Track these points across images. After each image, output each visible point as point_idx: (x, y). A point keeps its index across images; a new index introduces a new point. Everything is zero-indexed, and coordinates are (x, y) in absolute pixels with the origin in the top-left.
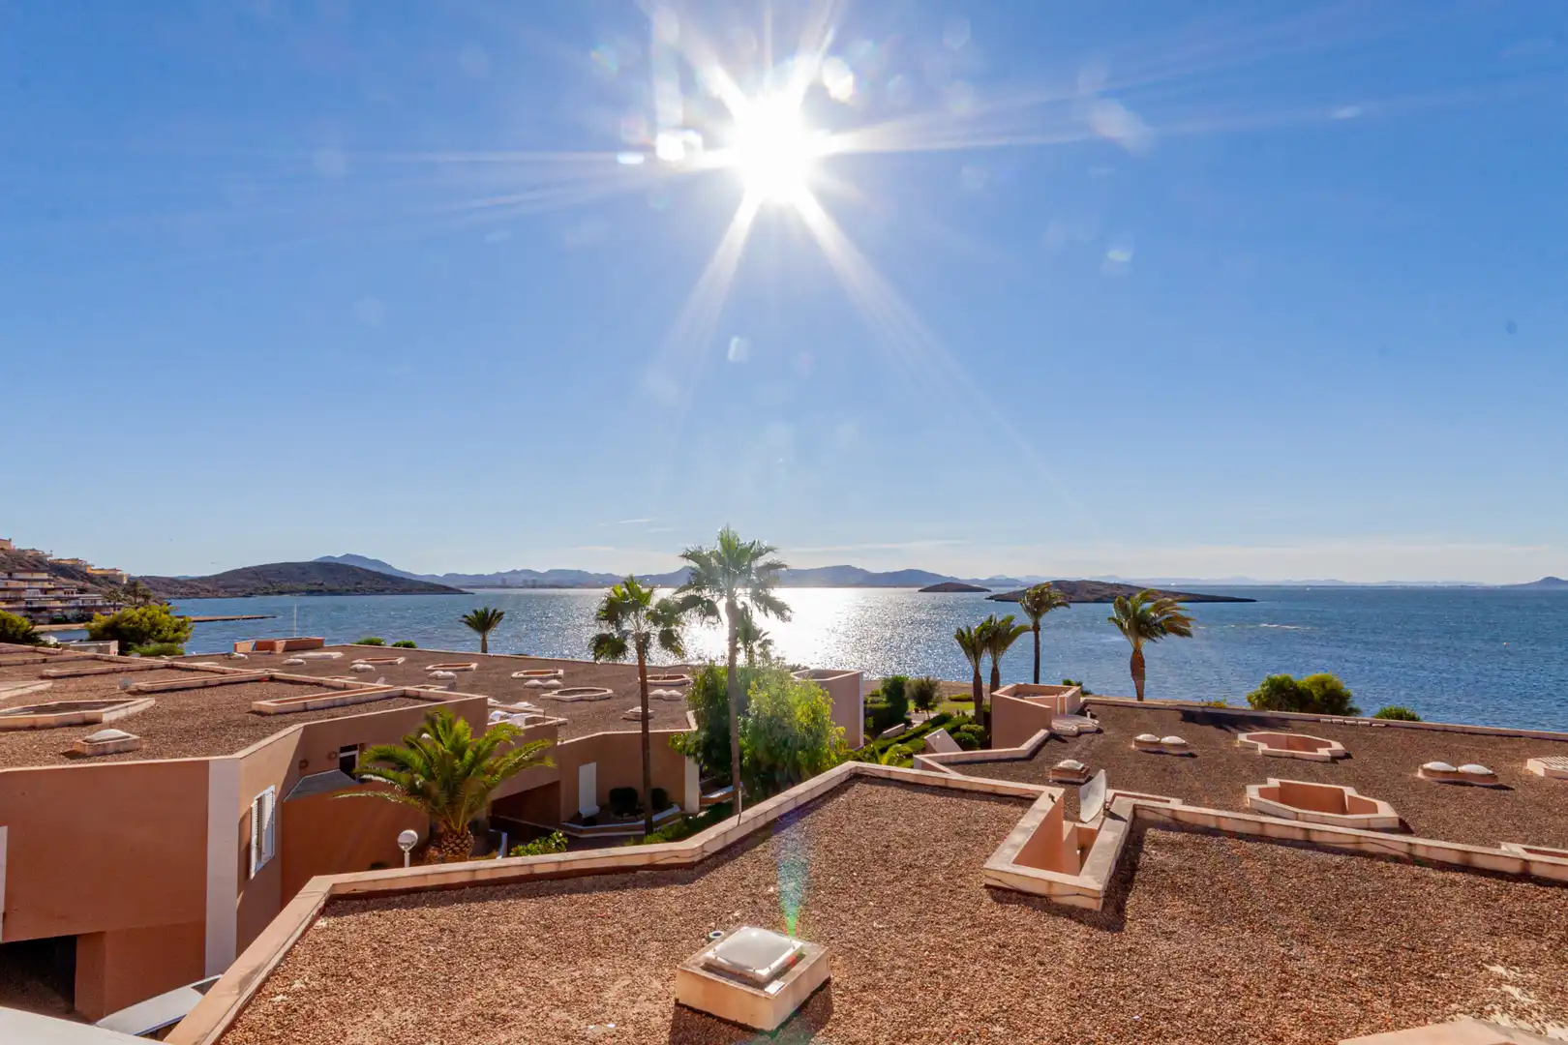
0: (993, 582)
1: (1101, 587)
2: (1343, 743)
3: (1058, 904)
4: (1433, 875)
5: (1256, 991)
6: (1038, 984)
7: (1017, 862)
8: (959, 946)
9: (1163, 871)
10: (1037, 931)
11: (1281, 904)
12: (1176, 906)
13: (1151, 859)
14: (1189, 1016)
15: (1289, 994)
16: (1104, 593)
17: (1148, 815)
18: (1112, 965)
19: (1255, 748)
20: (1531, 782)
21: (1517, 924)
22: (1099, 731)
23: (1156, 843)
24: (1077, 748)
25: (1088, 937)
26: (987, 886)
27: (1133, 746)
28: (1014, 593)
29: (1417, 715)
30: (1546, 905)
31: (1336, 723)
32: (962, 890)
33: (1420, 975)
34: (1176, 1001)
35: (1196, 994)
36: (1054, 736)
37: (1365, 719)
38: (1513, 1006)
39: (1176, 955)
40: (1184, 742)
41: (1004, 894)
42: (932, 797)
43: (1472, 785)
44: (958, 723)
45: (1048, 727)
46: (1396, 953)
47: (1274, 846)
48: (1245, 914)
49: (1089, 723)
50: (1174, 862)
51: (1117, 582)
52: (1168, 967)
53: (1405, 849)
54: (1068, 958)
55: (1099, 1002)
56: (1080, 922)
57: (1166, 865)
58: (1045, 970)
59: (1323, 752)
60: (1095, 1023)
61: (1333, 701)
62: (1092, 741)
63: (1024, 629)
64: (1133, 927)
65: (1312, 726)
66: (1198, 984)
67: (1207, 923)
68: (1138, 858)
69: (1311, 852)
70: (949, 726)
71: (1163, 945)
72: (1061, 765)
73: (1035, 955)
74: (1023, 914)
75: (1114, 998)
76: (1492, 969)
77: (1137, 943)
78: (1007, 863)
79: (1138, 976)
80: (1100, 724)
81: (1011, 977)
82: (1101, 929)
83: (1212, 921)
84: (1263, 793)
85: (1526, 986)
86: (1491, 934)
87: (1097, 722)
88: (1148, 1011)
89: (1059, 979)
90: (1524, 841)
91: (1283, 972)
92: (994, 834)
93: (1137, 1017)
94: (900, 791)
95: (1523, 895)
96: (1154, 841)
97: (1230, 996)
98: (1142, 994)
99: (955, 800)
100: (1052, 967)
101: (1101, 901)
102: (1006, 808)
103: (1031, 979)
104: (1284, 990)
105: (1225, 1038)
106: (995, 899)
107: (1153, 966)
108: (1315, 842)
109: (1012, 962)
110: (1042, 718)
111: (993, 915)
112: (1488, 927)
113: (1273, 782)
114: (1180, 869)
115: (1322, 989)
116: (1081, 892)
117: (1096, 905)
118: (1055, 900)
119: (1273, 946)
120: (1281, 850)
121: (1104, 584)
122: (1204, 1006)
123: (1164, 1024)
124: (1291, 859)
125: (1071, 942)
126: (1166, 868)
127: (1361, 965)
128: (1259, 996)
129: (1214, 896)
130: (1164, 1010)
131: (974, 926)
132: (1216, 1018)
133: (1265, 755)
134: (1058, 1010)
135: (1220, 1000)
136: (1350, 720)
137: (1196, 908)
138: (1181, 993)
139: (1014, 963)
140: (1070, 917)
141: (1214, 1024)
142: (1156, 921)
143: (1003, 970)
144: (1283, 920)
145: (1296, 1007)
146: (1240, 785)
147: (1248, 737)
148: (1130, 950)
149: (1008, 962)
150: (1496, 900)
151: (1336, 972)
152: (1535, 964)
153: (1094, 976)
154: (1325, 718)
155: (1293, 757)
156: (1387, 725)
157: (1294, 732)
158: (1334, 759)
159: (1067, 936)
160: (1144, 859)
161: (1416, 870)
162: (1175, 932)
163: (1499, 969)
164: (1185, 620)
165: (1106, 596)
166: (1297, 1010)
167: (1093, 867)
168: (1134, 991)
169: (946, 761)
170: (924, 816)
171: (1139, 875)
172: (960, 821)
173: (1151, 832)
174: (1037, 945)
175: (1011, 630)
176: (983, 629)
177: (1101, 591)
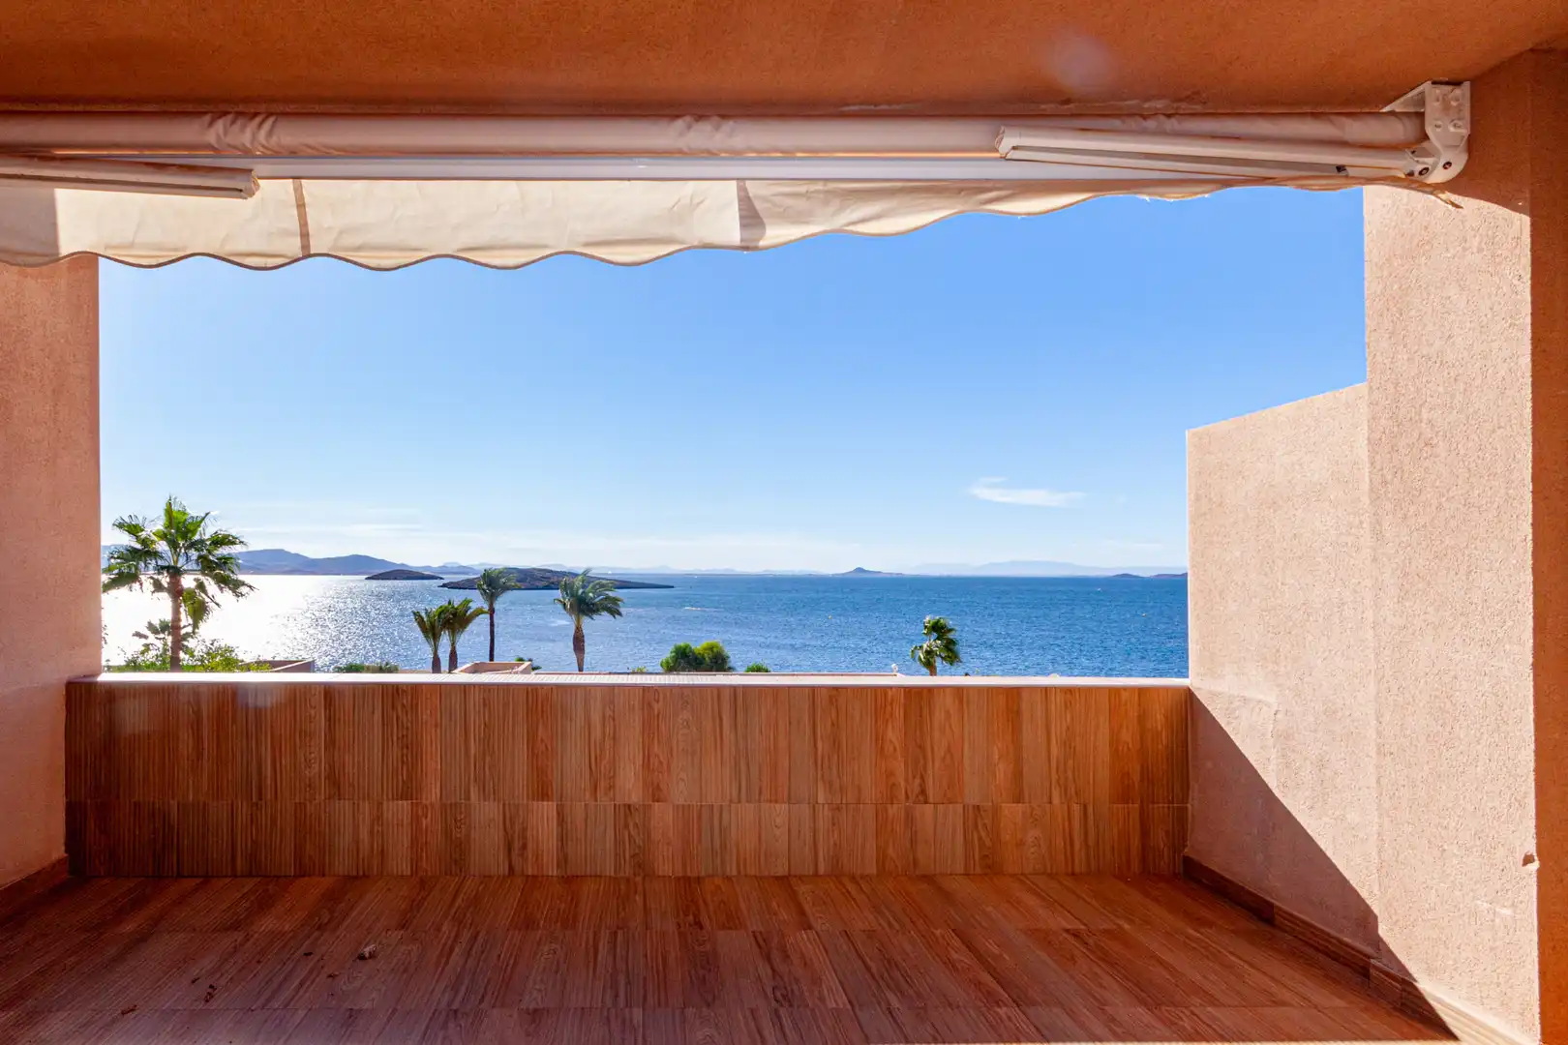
0: (445, 570)
1: (548, 575)
16: (551, 580)
51: (564, 571)
61: (716, 659)
63: (479, 612)
121: (551, 571)
164: (616, 603)
165: (553, 583)
175: (469, 613)
176: (442, 611)
177: (549, 578)
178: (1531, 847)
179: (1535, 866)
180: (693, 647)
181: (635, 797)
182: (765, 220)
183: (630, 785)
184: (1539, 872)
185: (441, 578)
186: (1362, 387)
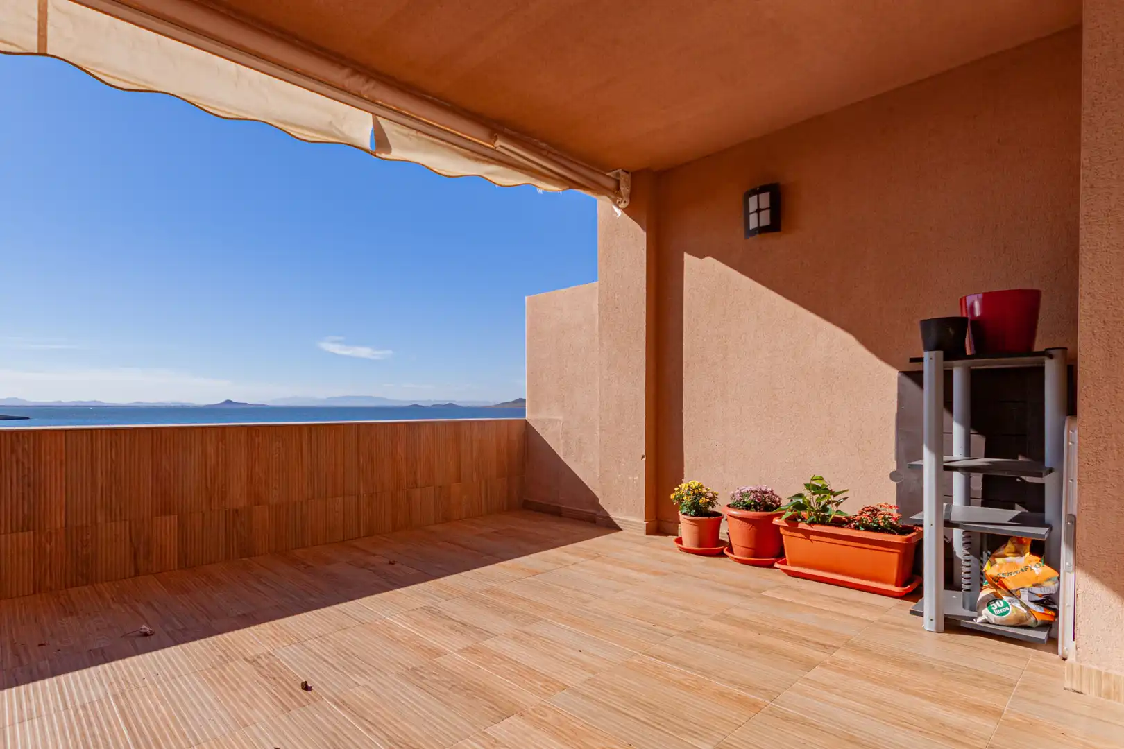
178: (644, 453)
179: (644, 459)
181: (242, 503)
182: (392, 148)
183: (238, 495)
184: (646, 461)
186: (596, 284)
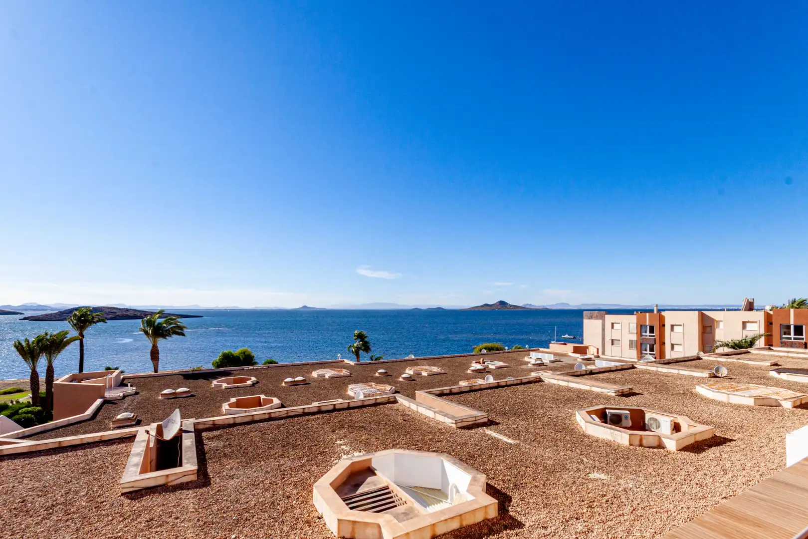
0: (26, 308)
1: (115, 311)
2: (255, 377)
3: (172, 486)
4: (312, 418)
5: (275, 483)
6: (180, 528)
7: (142, 472)
8: (120, 534)
9: (218, 450)
10: (167, 504)
11: (270, 446)
12: (230, 463)
13: (210, 447)
14: (255, 506)
15: (286, 479)
16: (117, 314)
17: (201, 427)
18: (213, 501)
19: (221, 386)
20: (314, 380)
21: (338, 426)
22: (137, 393)
23: (209, 439)
24: (125, 406)
25: (195, 494)
26: (123, 494)
27: (160, 398)
28: (47, 315)
29: (277, 361)
30: (342, 417)
31: (251, 369)
32: (105, 503)
33: (321, 453)
34: (247, 502)
35: (254, 495)
36: (106, 402)
37: (259, 366)
38: (345, 451)
39: (239, 484)
40: (188, 390)
41: (135, 494)
42: (49, 457)
43: (299, 385)
44: (16, 409)
45: (102, 397)
46: (312, 449)
47: (259, 424)
48: (259, 455)
49: (130, 390)
50: (221, 444)
51: (126, 308)
52: (238, 490)
53: (302, 411)
54: (190, 509)
55: (214, 521)
56: (188, 489)
57: (217, 447)
58: (180, 520)
59: (249, 382)
60: (217, 531)
61: (247, 360)
62: (134, 399)
63: (73, 340)
64: (216, 481)
65: (242, 372)
66: (253, 491)
67: (247, 464)
68: (204, 448)
69: (272, 422)
70: (8, 412)
71: (232, 482)
72: (119, 417)
73: (171, 516)
74: (154, 499)
75: (221, 515)
76: (337, 442)
77: (220, 487)
78: (136, 475)
79: (227, 500)
80: (136, 389)
81: (163, 533)
82: (200, 488)
83: (248, 464)
84: (230, 405)
85: (346, 444)
86: (333, 431)
87: (135, 388)
88: (238, 512)
89: (189, 521)
90: (317, 401)
91: (280, 471)
92: (112, 464)
93: (234, 518)
94: (16, 461)
95: (336, 417)
96: (207, 438)
97: (267, 490)
98: (232, 507)
99: (70, 454)
100: (183, 517)
101: (196, 475)
102: (114, 447)
103: (175, 528)
104: (284, 478)
105: (271, 507)
106: (132, 499)
107: (231, 493)
108: (273, 418)
109: (160, 525)
110: (98, 392)
111: (135, 508)
112: (331, 430)
113: (233, 400)
114: (224, 446)
115: (295, 472)
116: (185, 474)
117: (193, 478)
118: (169, 484)
119: (274, 464)
120: (262, 424)
121: (117, 309)
122: (259, 498)
123: (247, 515)
124: (266, 427)
125: (188, 501)
126: (218, 448)
127: (303, 458)
128: (276, 484)
129: (243, 453)
130: (244, 509)
131: (125, 519)
132: (265, 501)
133: (226, 388)
134: (196, 535)
135: (263, 493)
136: (255, 367)
137: (239, 461)
138: (248, 498)
139: (161, 526)
140: (182, 489)
141: (265, 504)
142: (225, 473)
143: (156, 532)
144: (273, 452)
145: (290, 482)
146: (218, 404)
147: (218, 382)
148: (218, 491)
149: (157, 527)
150: (330, 420)
151: (297, 463)
152: (345, 436)
153: (207, 510)
154: (246, 368)
155: (238, 387)
156: (269, 367)
157: (236, 375)
158: (253, 385)
159: (185, 499)
160: (206, 448)
161: (307, 418)
162: (235, 474)
163: (338, 442)
164: (181, 328)
165: (118, 316)
166: (291, 483)
167: (187, 459)
168: (228, 508)
169: (20, 436)
170: (48, 471)
171: (207, 456)
172: (81, 465)
173: (204, 434)
174: (170, 511)
175: (65, 340)
176: (39, 340)
177: (115, 313)
180: (233, 353)
185: (21, 314)
